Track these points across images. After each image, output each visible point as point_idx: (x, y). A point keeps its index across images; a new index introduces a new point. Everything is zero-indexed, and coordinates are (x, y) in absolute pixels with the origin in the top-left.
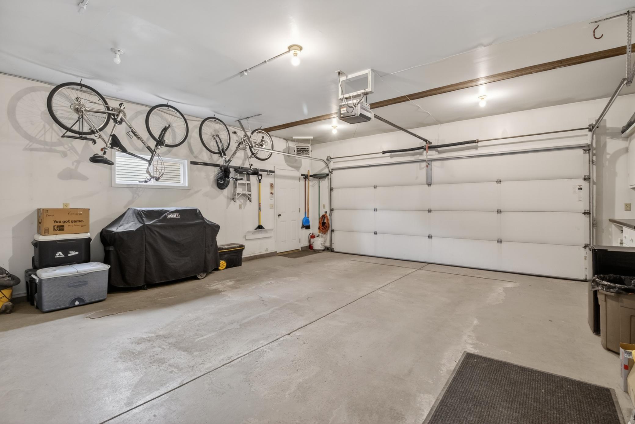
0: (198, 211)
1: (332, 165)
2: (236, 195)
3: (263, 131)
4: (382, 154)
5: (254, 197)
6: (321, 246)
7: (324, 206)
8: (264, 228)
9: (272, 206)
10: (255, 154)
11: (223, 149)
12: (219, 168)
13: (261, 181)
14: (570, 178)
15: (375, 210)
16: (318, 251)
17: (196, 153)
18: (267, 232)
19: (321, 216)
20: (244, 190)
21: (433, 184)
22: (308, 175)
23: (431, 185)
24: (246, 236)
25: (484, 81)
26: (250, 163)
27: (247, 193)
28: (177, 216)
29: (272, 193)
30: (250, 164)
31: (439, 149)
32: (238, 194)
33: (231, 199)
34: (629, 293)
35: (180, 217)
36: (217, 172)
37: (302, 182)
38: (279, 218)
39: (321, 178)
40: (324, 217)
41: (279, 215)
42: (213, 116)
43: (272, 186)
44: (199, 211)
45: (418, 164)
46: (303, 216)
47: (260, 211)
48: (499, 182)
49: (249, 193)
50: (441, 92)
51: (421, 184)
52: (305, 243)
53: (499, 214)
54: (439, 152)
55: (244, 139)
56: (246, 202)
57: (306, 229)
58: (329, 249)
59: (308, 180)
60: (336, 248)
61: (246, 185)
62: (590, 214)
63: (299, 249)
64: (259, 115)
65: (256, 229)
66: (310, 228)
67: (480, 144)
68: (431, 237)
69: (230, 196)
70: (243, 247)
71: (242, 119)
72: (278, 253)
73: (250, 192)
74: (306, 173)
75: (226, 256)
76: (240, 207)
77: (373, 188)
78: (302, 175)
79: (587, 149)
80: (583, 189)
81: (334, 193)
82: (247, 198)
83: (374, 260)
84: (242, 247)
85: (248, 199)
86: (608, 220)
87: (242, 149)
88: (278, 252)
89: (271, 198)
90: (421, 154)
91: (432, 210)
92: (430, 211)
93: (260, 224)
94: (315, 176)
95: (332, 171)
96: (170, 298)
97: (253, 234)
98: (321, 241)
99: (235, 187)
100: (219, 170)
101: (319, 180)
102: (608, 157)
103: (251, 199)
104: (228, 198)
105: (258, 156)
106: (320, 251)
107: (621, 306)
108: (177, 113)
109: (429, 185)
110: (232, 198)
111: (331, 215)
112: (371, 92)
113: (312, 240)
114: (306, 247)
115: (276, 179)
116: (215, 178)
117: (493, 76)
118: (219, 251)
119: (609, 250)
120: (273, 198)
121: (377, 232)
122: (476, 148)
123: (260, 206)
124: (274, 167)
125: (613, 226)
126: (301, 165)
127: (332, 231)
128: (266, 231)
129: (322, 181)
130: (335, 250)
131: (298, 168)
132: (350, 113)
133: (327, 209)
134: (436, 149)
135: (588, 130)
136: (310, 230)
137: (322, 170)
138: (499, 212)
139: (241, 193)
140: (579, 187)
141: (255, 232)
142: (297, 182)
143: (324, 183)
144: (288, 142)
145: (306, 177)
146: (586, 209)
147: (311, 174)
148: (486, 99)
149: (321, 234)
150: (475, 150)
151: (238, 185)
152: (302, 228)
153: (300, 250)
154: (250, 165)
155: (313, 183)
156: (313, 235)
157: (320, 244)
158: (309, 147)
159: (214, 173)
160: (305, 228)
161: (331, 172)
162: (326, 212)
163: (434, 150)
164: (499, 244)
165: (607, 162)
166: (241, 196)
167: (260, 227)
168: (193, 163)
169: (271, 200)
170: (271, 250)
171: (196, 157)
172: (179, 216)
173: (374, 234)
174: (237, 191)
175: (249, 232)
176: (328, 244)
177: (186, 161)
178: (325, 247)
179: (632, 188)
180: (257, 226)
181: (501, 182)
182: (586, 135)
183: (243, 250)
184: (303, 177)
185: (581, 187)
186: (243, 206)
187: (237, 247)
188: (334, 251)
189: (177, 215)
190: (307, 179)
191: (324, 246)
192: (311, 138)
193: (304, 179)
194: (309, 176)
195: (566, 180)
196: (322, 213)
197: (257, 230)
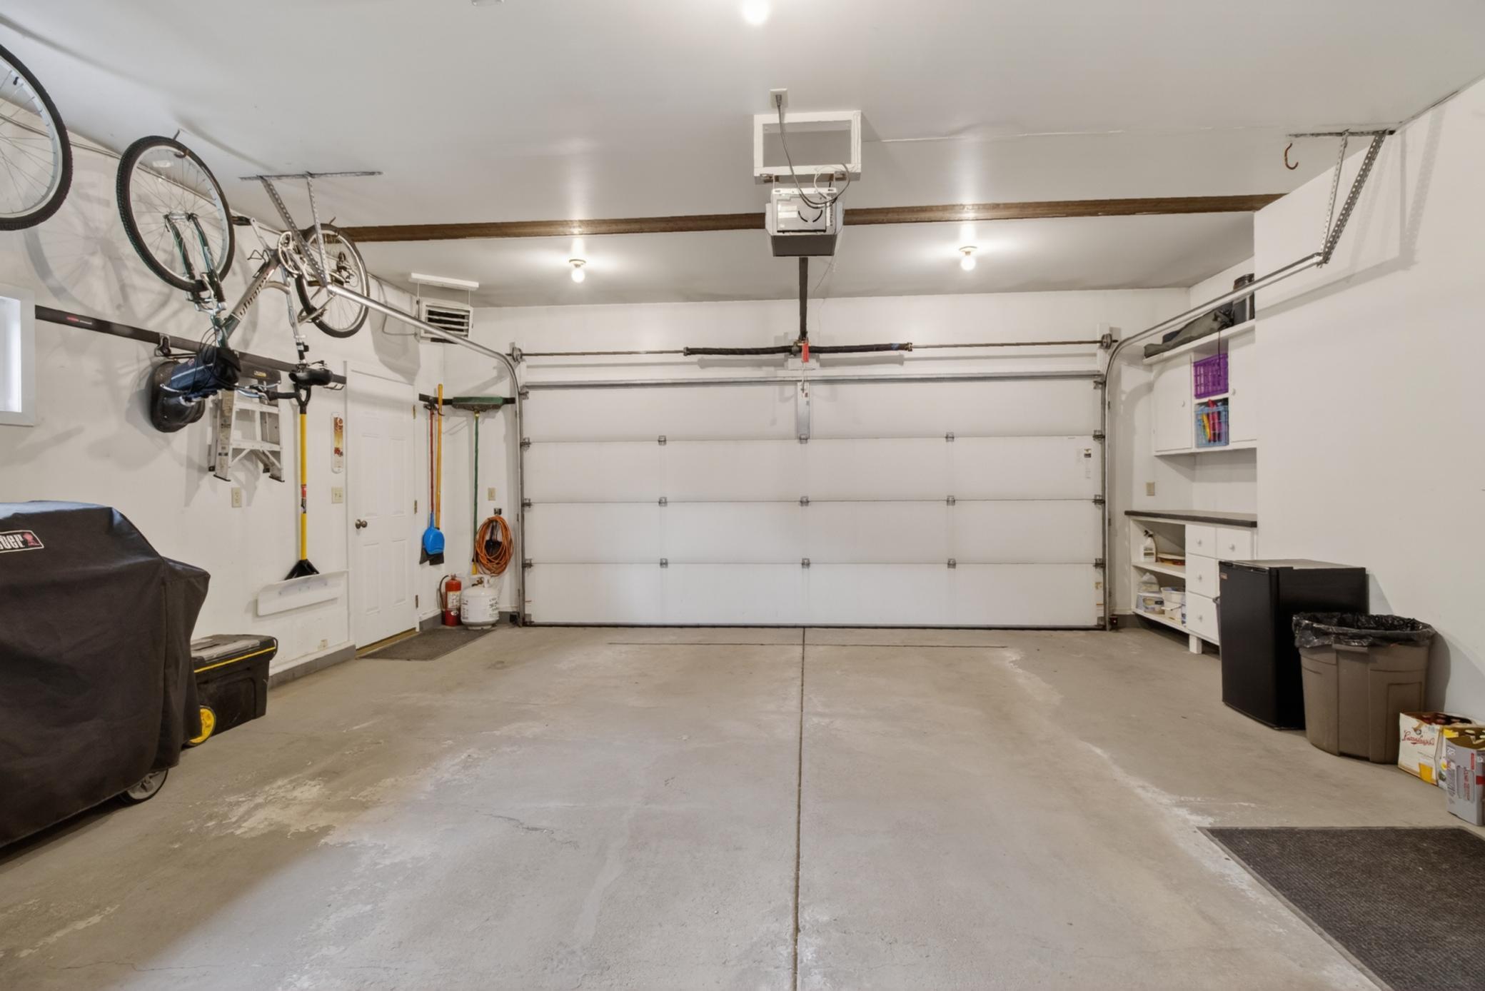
0: (117, 518)
1: (525, 374)
2: (226, 454)
3: (340, 237)
4: (682, 354)
5: (287, 465)
6: (490, 611)
7: (491, 495)
8: (318, 573)
9: (338, 496)
10: (315, 309)
11: (211, 274)
12: (155, 346)
13: (309, 408)
14: (1071, 434)
15: (662, 502)
16: (480, 628)
17: (59, 274)
18: (326, 585)
19: (482, 520)
20: (249, 436)
21: (813, 439)
22: (436, 400)
23: (807, 439)
24: (256, 602)
25: (971, 215)
26: (301, 341)
27: (267, 447)
28: (25, 542)
29: (338, 451)
30: (298, 344)
31: (823, 356)
32: (237, 451)
33: (201, 470)
34: (1392, 643)
35: (43, 547)
36: (148, 363)
37: (423, 418)
38: (358, 534)
39: (482, 411)
40: (492, 524)
41: (361, 525)
42: (172, 137)
43: (338, 426)
44: (122, 516)
45: (776, 388)
46: (423, 526)
47: (305, 512)
48: (949, 437)
49: (276, 448)
50: (914, 220)
51: (784, 438)
52: (431, 609)
53: (950, 507)
54: (823, 364)
55: (285, 249)
56: (257, 478)
57: (432, 563)
58: (516, 619)
59: (439, 413)
60: (537, 611)
61: (258, 416)
62: (1104, 502)
63: (414, 629)
64: (373, 173)
65: (291, 576)
66: (442, 561)
67: (916, 353)
68: (808, 564)
69: (200, 459)
70: (273, 646)
71: (279, 177)
72: (358, 650)
73: (278, 443)
74: (431, 393)
75: (212, 688)
76: (236, 499)
77: (657, 442)
78: (423, 398)
79: (1101, 381)
80: (1092, 455)
81: (531, 454)
82: (261, 466)
83: (671, 636)
84: (270, 647)
85: (266, 470)
86: (1123, 514)
87: (275, 284)
88: (357, 647)
89: (336, 469)
90: (781, 365)
91: (809, 500)
92: (805, 502)
93: (304, 558)
94: (458, 403)
95: (527, 392)
96: (81, 925)
97: (280, 593)
98: (491, 598)
99: (226, 425)
100: (156, 355)
101: (477, 415)
102: (1124, 397)
103: (280, 470)
104: (190, 463)
105: (326, 319)
106: (485, 628)
107: (1371, 670)
108: (22, 80)
109: (803, 439)
110: (206, 466)
111: (521, 519)
112: (856, 177)
113: (452, 598)
114: (434, 618)
115: (349, 405)
116: (139, 385)
117: (996, 206)
118: (196, 671)
119: (1296, 567)
120: (341, 469)
121: (669, 562)
122: (900, 361)
123: (304, 494)
124: (345, 362)
125: (1131, 522)
126: (419, 366)
127: (526, 565)
128: (324, 581)
129: (485, 418)
130: (536, 619)
131: (410, 375)
132: (810, 222)
133: (506, 504)
134: (817, 354)
135: (1098, 344)
136: (442, 565)
137: (487, 385)
138: (951, 501)
139: (248, 446)
140: (1086, 452)
141: (286, 588)
142: (408, 416)
143: (495, 426)
144: (385, 287)
145: (431, 403)
146: (1097, 494)
147: (447, 394)
148: (975, 253)
149: (486, 578)
150: (897, 365)
151: (237, 418)
152: (422, 562)
153: (418, 630)
154: (302, 348)
155: (455, 424)
156: (454, 582)
157: (489, 607)
158: (469, 312)
159: (136, 367)
160: (428, 562)
161: (523, 395)
162: (499, 512)
163: (813, 358)
164: (952, 570)
165: (1122, 407)
166: (246, 457)
167: (303, 569)
168: (43, 314)
169: (336, 473)
170: (338, 643)
171: (58, 292)
172: (34, 539)
173: (659, 565)
174: (231, 441)
175: (268, 588)
176: (508, 606)
177: (16, 304)
178: (500, 613)
179: (1157, 456)
180: (291, 563)
181: (953, 438)
182: (1095, 355)
183: (271, 655)
184: (423, 403)
185: (1089, 452)
186: (244, 494)
187: (254, 649)
188: (531, 622)
189: (29, 538)
190: (436, 412)
191: (497, 612)
192: (474, 285)
193: (429, 412)
194: (440, 402)
195: (1065, 438)
196: (485, 514)
197: (294, 580)
